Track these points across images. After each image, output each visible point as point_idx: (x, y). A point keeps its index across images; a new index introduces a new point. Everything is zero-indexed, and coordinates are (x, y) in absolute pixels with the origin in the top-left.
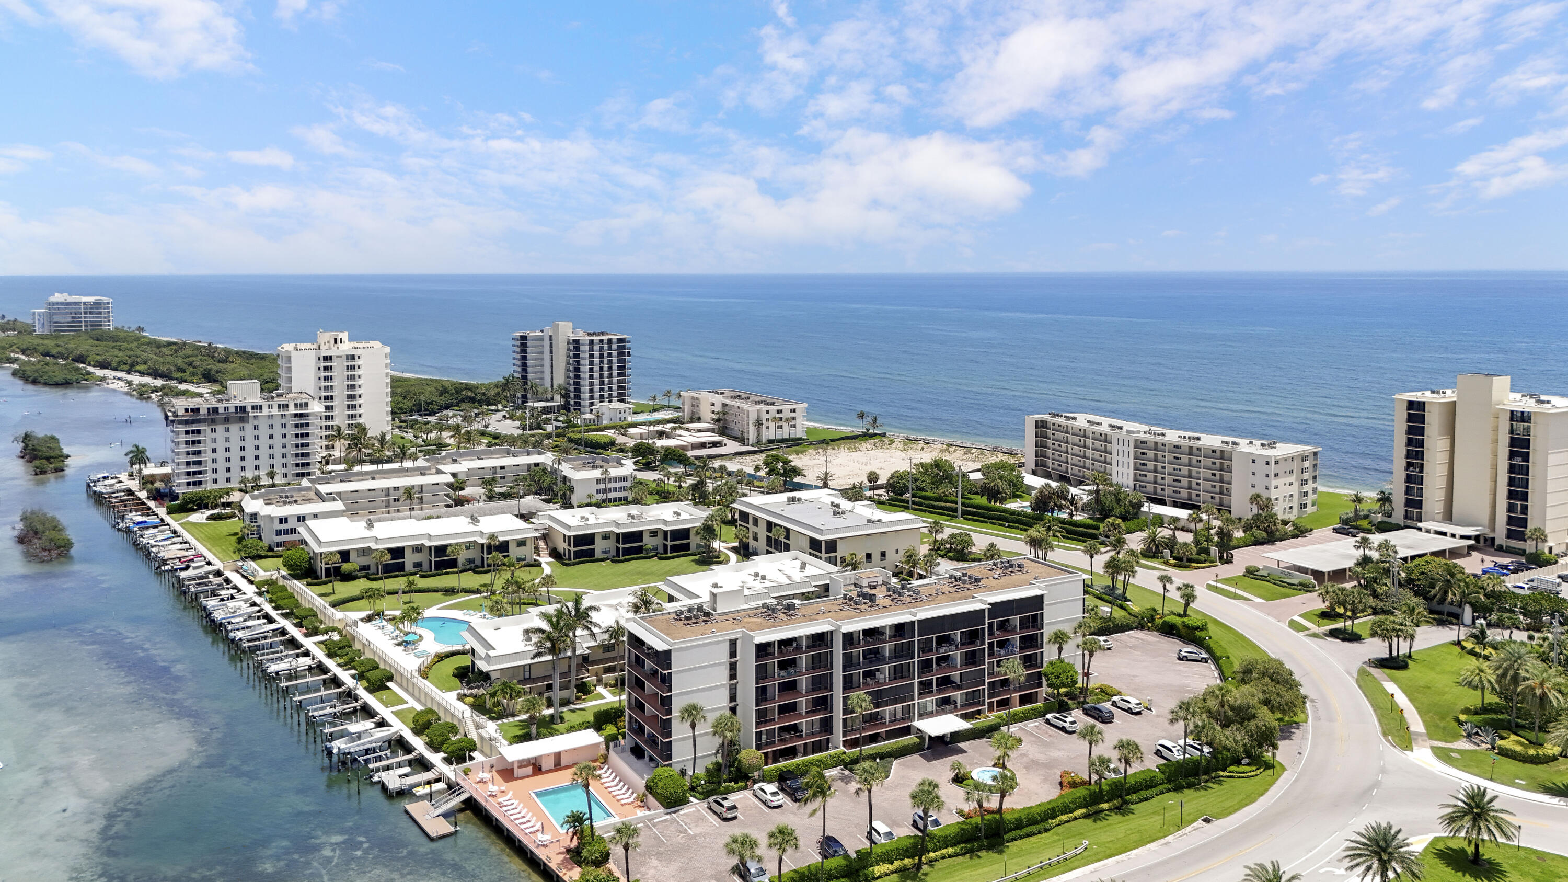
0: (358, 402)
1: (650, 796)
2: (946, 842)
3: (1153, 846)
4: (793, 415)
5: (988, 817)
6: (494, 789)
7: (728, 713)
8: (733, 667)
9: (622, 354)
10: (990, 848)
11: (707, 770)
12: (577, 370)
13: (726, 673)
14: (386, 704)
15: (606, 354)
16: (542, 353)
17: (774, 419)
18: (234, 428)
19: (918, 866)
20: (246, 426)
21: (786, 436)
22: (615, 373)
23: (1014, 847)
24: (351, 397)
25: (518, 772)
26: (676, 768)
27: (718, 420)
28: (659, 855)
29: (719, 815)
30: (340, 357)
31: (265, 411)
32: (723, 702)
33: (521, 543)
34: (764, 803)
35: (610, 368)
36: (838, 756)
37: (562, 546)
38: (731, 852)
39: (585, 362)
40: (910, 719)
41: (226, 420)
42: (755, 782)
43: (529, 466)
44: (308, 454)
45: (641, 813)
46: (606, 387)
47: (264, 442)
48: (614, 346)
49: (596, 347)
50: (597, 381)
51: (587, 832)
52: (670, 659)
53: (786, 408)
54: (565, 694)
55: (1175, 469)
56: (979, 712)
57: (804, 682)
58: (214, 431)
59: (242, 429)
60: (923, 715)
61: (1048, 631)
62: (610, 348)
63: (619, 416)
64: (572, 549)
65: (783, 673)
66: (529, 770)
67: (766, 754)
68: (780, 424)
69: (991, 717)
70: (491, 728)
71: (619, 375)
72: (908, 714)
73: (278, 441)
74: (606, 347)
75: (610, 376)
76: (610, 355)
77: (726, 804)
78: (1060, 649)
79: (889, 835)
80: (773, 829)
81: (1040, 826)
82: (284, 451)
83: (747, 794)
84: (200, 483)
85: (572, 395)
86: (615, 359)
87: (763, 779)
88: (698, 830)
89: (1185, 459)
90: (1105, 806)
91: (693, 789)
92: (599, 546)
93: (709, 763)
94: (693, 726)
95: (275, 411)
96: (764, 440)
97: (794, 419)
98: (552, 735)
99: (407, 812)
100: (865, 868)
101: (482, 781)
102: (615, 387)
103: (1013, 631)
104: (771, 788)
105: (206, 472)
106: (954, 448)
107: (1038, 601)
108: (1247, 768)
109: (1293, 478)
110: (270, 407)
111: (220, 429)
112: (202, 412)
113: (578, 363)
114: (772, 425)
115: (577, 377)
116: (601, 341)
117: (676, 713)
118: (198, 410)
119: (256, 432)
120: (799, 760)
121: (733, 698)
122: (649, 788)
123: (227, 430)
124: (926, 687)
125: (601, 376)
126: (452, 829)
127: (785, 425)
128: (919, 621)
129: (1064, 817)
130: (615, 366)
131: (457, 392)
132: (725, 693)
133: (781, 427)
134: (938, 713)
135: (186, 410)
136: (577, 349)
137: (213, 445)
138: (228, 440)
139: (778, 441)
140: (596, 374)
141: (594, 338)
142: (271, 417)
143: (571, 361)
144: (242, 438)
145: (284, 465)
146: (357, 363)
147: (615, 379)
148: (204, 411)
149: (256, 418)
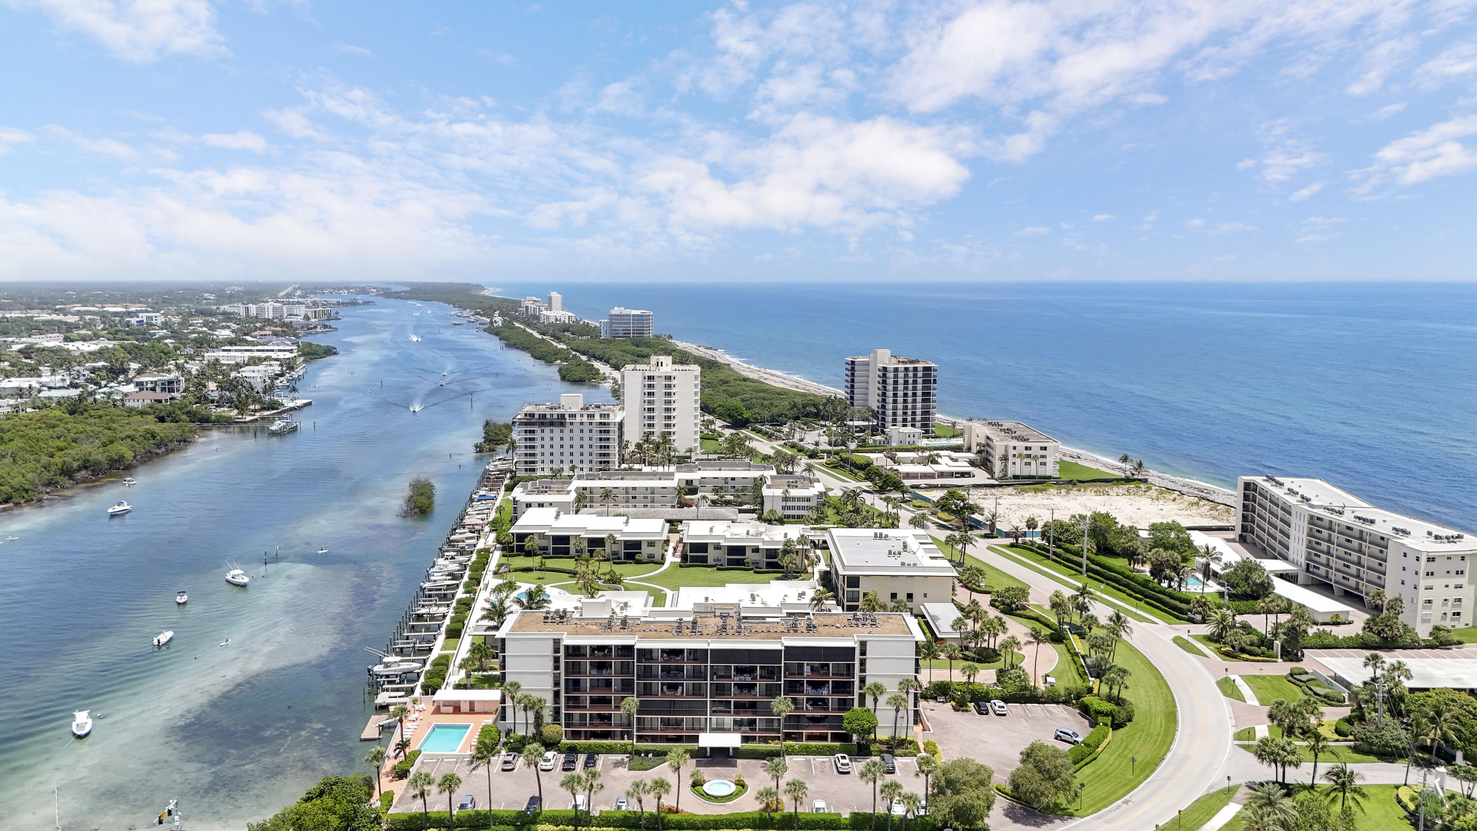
0: (673, 414)
4: (1043, 453)
8: (556, 661)
9: (928, 381)
12: (884, 394)
14: (440, 648)
15: (911, 381)
16: (868, 377)
17: (1022, 455)
18: (557, 430)
20: (565, 429)
21: (1033, 473)
22: (919, 399)
24: (668, 410)
25: (444, 709)
27: (980, 452)
30: (661, 377)
31: (578, 419)
32: (549, 686)
33: (651, 544)
35: (914, 395)
36: (628, 746)
37: (685, 551)
39: (891, 387)
40: (697, 730)
41: (552, 424)
46: (909, 412)
47: (577, 442)
48: (920, 374)
49: (901, 375)
50: (900, 406)
56: (772, 738)
58: (543, 431)
59: (562, 431)
62: (915, 376)
63: (908, 439)
64: (689, 554)
65: (594, 672)
66: (452, 709)
68: (1028, 460)
69: (778, 745)
71: (923, 401)
72: (696, 726)
73: (586, 443)
74: (911, 374)
75: (914, 401)
76: (915, 382)
82: (590, 450)
84: (533, 470)
86: (919, 386)
89: (1356, 543)
92: (711, 555)
95: (585, 419)
96: (1010, 475)
97: (1043, 457)
102: (919, 412)
105: (537, 462)
107: (849, 653)
110: (582, 416)
111: (547, 430)
113: (885, 388)
114: (1019, 461)
115: (884, 401)
116: (906, 369)
117: (506, 686)
118: (533, 415)
119: (571, 435)
121: (556, 684)
123: (552, 431)
125: (905, 401)
126: (374, 736)
127: (1033, 463)
128: (712, 650)
130: (919, 393)
132: (550, 679)
133: (1029, 464)
135: (526, 415)
136: (884, 375)
137: (542, 443)
138: (552, 439)
139: (1024, 477)
140: (900, 400)
141: (901, 366)
142: (582, 423)
143: (880, 386)
144: (562, 439)
145: (591, 462)
146: (673, 382)
147: (919, 405)
148: (537, 416)
149: (572, 424)
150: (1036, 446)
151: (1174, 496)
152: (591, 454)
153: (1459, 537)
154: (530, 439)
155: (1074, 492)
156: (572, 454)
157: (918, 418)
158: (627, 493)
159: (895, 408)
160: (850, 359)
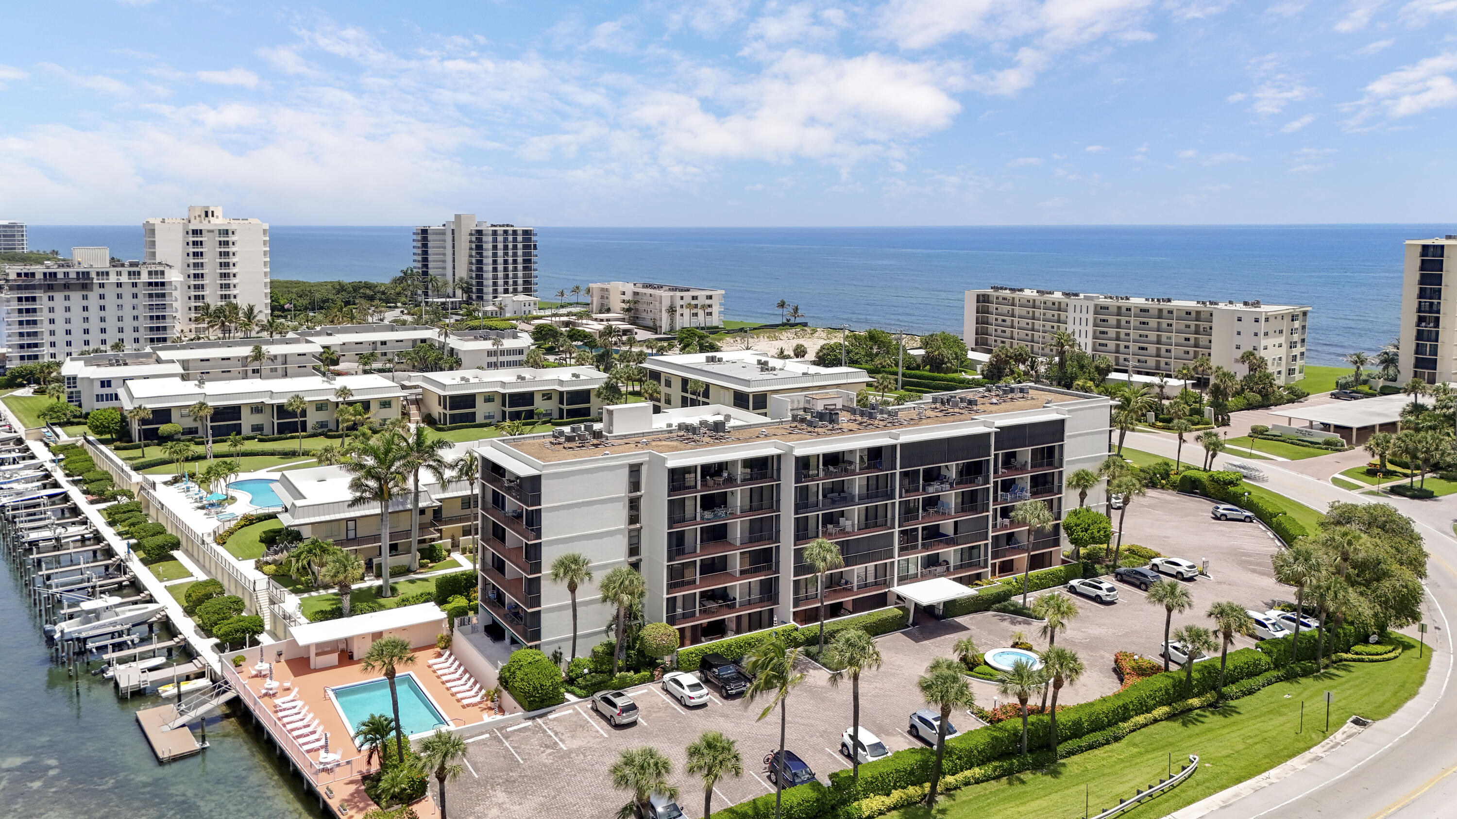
1: (505, 694)
2: (970, 760)
3: (1296, 762)
4: (709, 302)
5: (1032, 719)
6: (272, 684)
7: (626, 568)
8: (634, 505)
9: (529, 247)
10: (1037, 767)
11: (595, 653)
12: (480, 262)
13: (623, 512)
14: (160, 578)
15: (510, 246)
16: (445, 248)
17: (689, 306)
18: (76, 297)
19: (930, 799)
20: (90, 295)
21: (702, 324)
22: (520, 267)
23: (1074, 764)
24: (224, 276)
25: (316, 661)
26: (547, 652)
27: (628, 310)
28: (509, 785)
29: (608, 720)
30: (212, 231)
31: (113, 278)
32: (619, 556)
33: (386, 404)
34: (679, 700)
35: (515, 262)
36: (787, 634)
37: (437, 410)
38: (622, 781)
39: (488, 253)
40: (887, 584)
41: (67, 287)
42: (665, 671)
43: (414, 341)
45: (488, 718)
46: (511, 281)
47: (111, 313)
48: (520, 238)
50: (501, 274)
51: (393, 748)
52: (540, 490)
53: (702, 294)
54: (402, 560)
55: (1140, 336)
56: (978, 576)
57: (738, 528)
58: (51, 298)
59: (85, 298)
60: (904, 579)
61: (1069, 471)
62: (515, 240)
63: (523, 308)
64: (448, 412)
65: (708, 515)
66: (334, 658)
67: (682, 631)
68: (695, 311)
69: (997, 584)
70: (291, 602)
71: (525, 269)
72: (883, 577)
73: (128, 313)
74: (510, 238)
75: (515, 269)
76: (515, 247)
77: (620, 702)
78: (1083, 496)
79: (878, 748)
80: (696, 740)
81: (1109, 732)
82: (136, 324)
83: (654, 688)
84: (36, 357)
85: (474, 289)
86: (520, 252)
87: (678, 666)
88: (575, 744)
89: (1153, 323)
90: (1195, 702)
91: (571, 681)
92: (481, 410)
93: (598, 644)
94: (573, 588)
95: (124, 279)
97: (710, 306)
98: (373, 610)
99: (137, 721)
100: (844, 802)
101: (259, 675)
102: (521, 281)
103: (1023, 469)
104: (689, 678)
105: (42, 345)
107: (1057, 429)
108: (1380, 648)
109: (1282, 339)
110: (119, 274)
111: (59, 296)
112: (37, 277)
113: (481, 255)
114: (687, 312)
115: (480, 269)
116: (506, 232)
117: (546, 570)
118: (31, 274)
119: (102, 302)
120: (730, 639)
121: (634, 550)
122: (504, 681)
123: (67, 298)
124: (909, 540)
125: (506, 269)
126: (197, 746)
127: (701, 313)
128: (902, 445)
129: (1140, 719)
130: (520, 260)
131: (355, 291)
132: (622, 544)
133: (696, 315)
134: (924, 577)
135: (19, 275)
136: (479, 240)
137: (51, 315)
138: (68, 309)
140: (500, 267)
141: (500, 228)
142: (119, 285)
143: (474, 253)
144: (85, 309)
146: (231, 238)
147: (520, 274)
148: (40, 275)
149: (102, 286)
152: (136, 330)
155: (749, 339)
158: (244, 365)
159: (495, 277)
160: (420, 228)
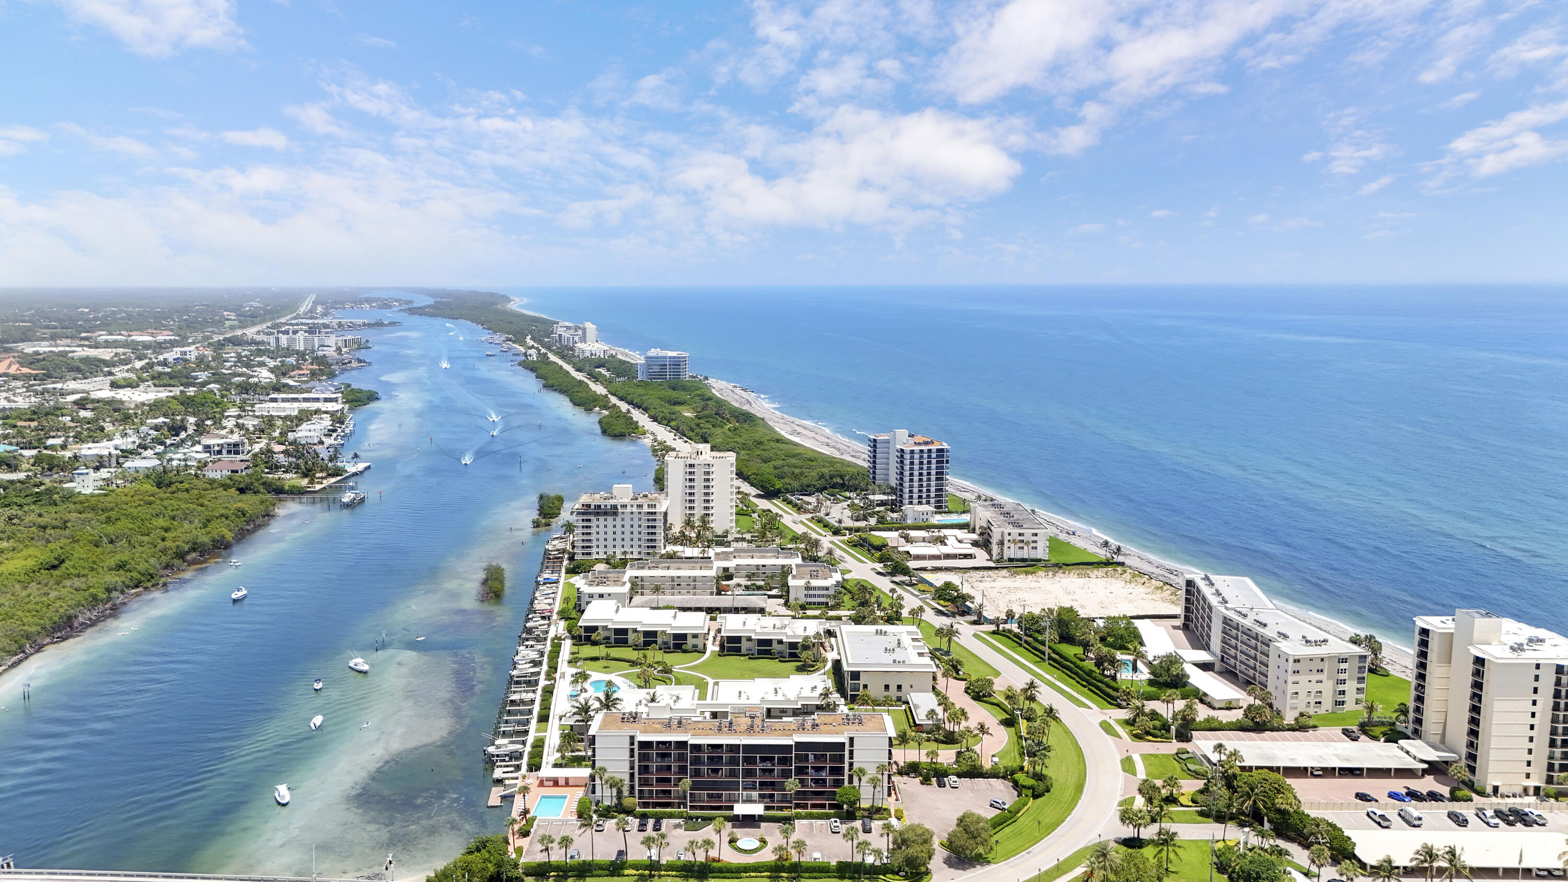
0: (711, 498)
4: (1034, 538)
8: (631, 751)
9: (942, 462)
12: (901, 473)
13: (628, 754)
14: (535, 731)
15: (925, 461)
17: (1015, 540)
18: (610, 519)
20: (617, 518)
21: (1026, 557)
22: (933, 478)
24: (706, 494)
27: (982, 534)
30: (700, 465)
31: (629, 509)
33: (695, 636)
35: (929, 474)
39: (907, 468)
40: (731, 802)
41: (606, 514)
44: (655, 540)
46: (924, 489)
47: (627, 529)
48: (934, 455)
49: (917, 456)
50: (916, 484)
52: (595, 740)
57: (674, 767)
58: (598, 520)
59: (615, 520)
62: (929, 457)
63: (922, 517)
65: (659, 760)
66: (552, 783)
68: (1021, 545)
69: (792, 812)
70: (555, 756)
71: (937, 479)
72: (731, 799)
73: (636, 529)
74: (925, 455)
75: (929, 480)
76: (929, 463)
82: (640, 536)
84: (589, 554)
86: (933, 466)
91: (596, 811)
94: (601, 779)
95: (635, 509)
96: (1005, 558)
97: (1035, 542)
101: (527, 784)
102: (933, 489)
104: (632, 821)
105: (591, 547)
106: (1168, 587)
109: (1322, 677)
110: (632, 506)
111: (602, 518)
113: (902, 468)
114: (1013, 546)
115: (902, 479)
116: (921, 451)
118: (589, 506)
119: (623, 523)
121: (632, 768)
123: (606, 520)
125: (921, 480)
126: (499, 804)
127: (1025, 547)
128: (743, 746)
130: (933, 472)
131: (831, 478)
132: (627, 765)
133: (1022, 548)
134: (752, 802)
136: (902, 456)
137: (598, 530)
138: (606, 526)
139: (1017, 560)
140: (916, 478)
141: (917, 448)
142: (632, 513)
143: (898, 466)
144: (615, 526)
145: (640, 546)
146: (711, 469)
147: (933, 483)
148: (593, 507)
149: (623, 513)
150: (1028, 533)
151: (1144, 580)
152: (640, 540)
153: (1325, 641)
154: (587, 527)
155: (1060, 574)
156: (623, 540)
157: (933, 495)
158: (673, 581)
159: (911, 486)
160: (872, 437)
